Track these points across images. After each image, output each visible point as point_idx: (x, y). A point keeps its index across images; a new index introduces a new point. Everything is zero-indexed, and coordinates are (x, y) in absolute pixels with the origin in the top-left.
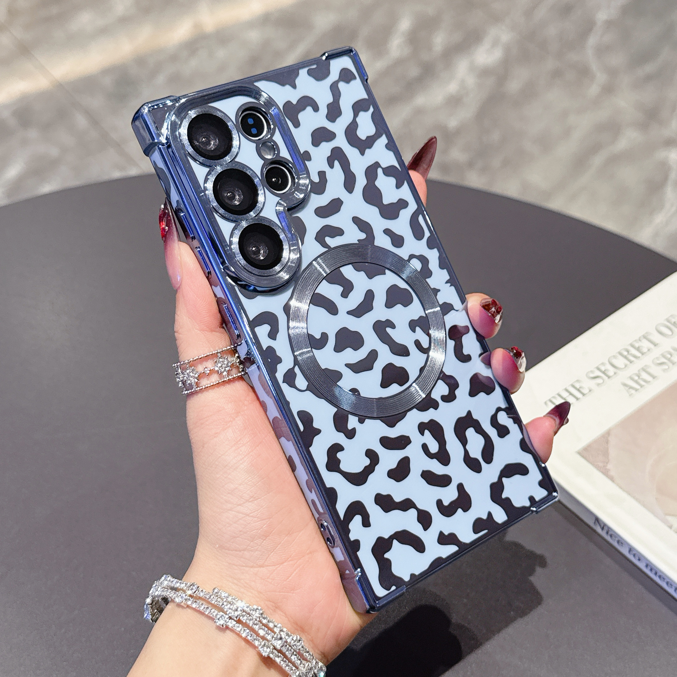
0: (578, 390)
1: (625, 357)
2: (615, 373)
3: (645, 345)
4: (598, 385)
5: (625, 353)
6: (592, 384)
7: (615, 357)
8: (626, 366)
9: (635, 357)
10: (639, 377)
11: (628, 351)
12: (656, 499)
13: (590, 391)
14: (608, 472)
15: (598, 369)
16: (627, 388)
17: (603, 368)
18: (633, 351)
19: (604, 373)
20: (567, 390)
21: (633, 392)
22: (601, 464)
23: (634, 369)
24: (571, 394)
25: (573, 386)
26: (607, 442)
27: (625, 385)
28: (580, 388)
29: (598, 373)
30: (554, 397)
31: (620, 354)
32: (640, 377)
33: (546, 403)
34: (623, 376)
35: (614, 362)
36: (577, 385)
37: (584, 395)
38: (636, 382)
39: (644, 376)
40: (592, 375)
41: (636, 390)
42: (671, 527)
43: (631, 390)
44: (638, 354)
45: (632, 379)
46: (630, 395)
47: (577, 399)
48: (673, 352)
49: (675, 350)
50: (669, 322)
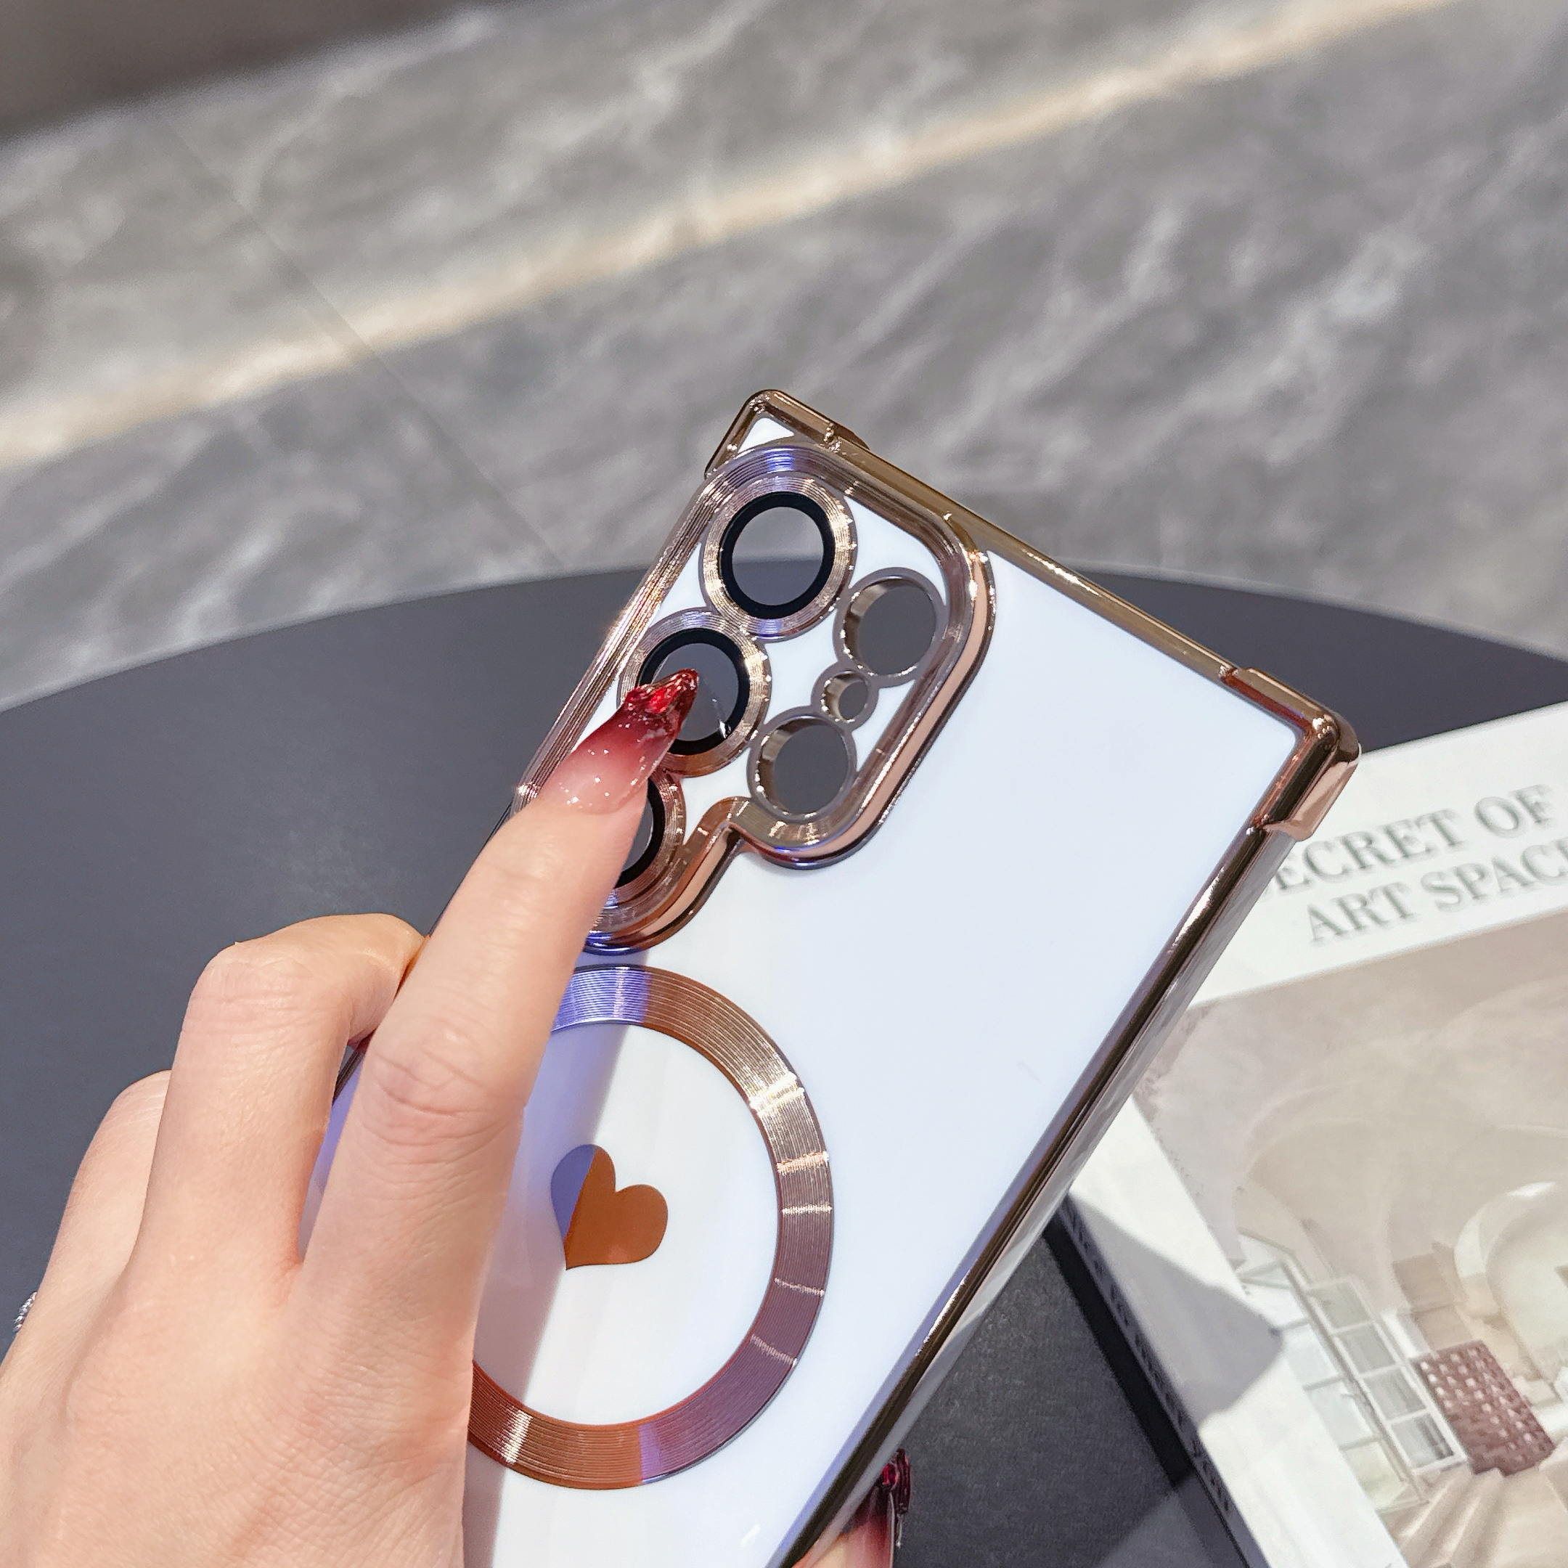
1: (1355, 854)
2: (1307, 882)
3: (1429, 835)
5: (1359, 844)
8: (1345, 871)
9: (1382, 858)
10: (1364, 903)
11: (1370, 841)
12: (1239, 1189)
16: (1317, 922)
18: (1384, 845)
21: (1327, 933)
23: (1360, 883)
26: (1191, 1030)
27: (1315, 913)
31: (1347, 843)
34: (1323, 895)
35: (1322, 858)
38: (1351, 915)
39: (1382, 907)
41: (1339, 932)
43: (1324, 929)
44: (1394, 854)
45: (1342, 904)
46: (1316, 939)
48: (1490, 867)
49: (1500, 865)
50: (1521, 798)
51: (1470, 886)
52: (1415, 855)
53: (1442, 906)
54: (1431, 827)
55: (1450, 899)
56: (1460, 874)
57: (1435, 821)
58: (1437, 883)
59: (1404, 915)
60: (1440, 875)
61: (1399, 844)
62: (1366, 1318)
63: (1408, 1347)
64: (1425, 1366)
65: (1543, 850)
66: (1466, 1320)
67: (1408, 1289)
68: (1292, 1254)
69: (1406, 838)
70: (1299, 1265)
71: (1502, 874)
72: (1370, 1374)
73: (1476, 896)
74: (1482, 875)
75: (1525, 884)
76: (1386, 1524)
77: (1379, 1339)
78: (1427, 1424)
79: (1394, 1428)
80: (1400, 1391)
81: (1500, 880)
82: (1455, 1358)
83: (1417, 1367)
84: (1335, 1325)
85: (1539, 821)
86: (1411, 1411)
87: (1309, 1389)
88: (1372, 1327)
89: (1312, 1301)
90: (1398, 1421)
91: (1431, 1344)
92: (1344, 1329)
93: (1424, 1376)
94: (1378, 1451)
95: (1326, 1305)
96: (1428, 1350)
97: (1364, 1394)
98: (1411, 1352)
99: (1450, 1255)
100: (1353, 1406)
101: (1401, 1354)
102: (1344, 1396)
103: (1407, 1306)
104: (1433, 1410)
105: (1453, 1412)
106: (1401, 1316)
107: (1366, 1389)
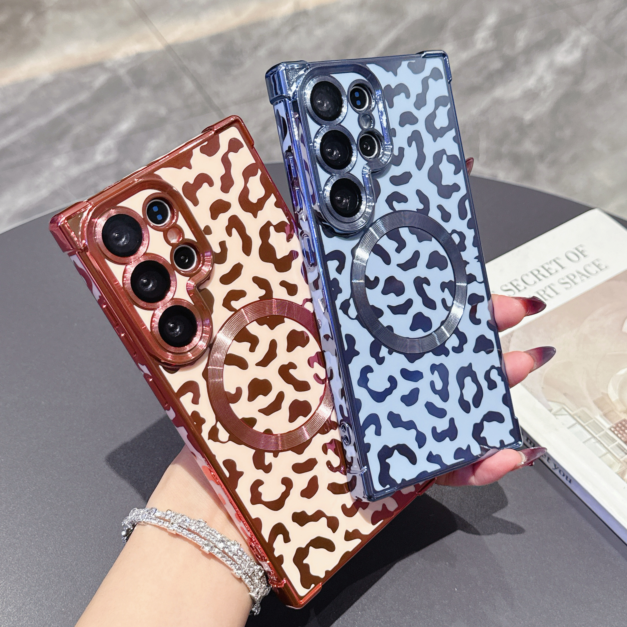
1: (536, 276)
2: (525, 288)
3: (554, 267)
5: (536, 273)
7: (527, 275)
8: (535, 282)
9: (544, 276)
10: (544, 292)
11: (539, 271)
12: (543, 388)
15: (511, 283)
17: (515, 283)
18: (543, 272)
19: (515, 287)
23: (541, 286)
31: (532, 273)
35: (525, 278)
38: (542, 296)
39: (549, 291)
40: (506, 288)
42: (550, 411)
44: (547, 274)
45: (538, 293)
48: (576, 274)
49: (578, 273)
50: (577, 249)
51: (572, 281)
52: (553, 274)
53: (567, 289)
54: (554, 263)
55: (568, 286)
56: (568, 277)
57: (554, 261)
58: (562, 281)
59: (557, 294)
60: (563, 279)
61: (547, 271)
62: (592, 419)
63: (606, 425)
64: (613, 429)
65: (589, 265)
66: (618, 413)
67: (599, 408)
68: (564, 404)
69: (549, 268)
70: (568, 407)
71: (580, 275)
72: (599, 435)
73: (575, 284)
74: (575, 276)
75: (588, 277)
76: (619, 476)
77: (597, 424)
78: (619, 445)
79: (611, 448)
80: (608, 438)
81: (580, 278)
82: (620, 425)
83: (610, 429)
84: (585, 423)
85: (585, 256)
86: (614, 443)
87: (584, 442)
88: (594, 421)
89: (575, 417)
90: (611, 446)
91: (612, 422)
92: (587, 423)
93: (613, 432)
94: (609, 455)
95: (579, 417)
96: (612, 425)
97: (599, 441)
98: (608, 426)
99: (607, 395)
100: (598, 445)
101: (605, 427)
102: (594, 442)
103: (601, 413)
104: (619, 441)
105: (625, 441)
106: (601, 416)
107: (599, 439)
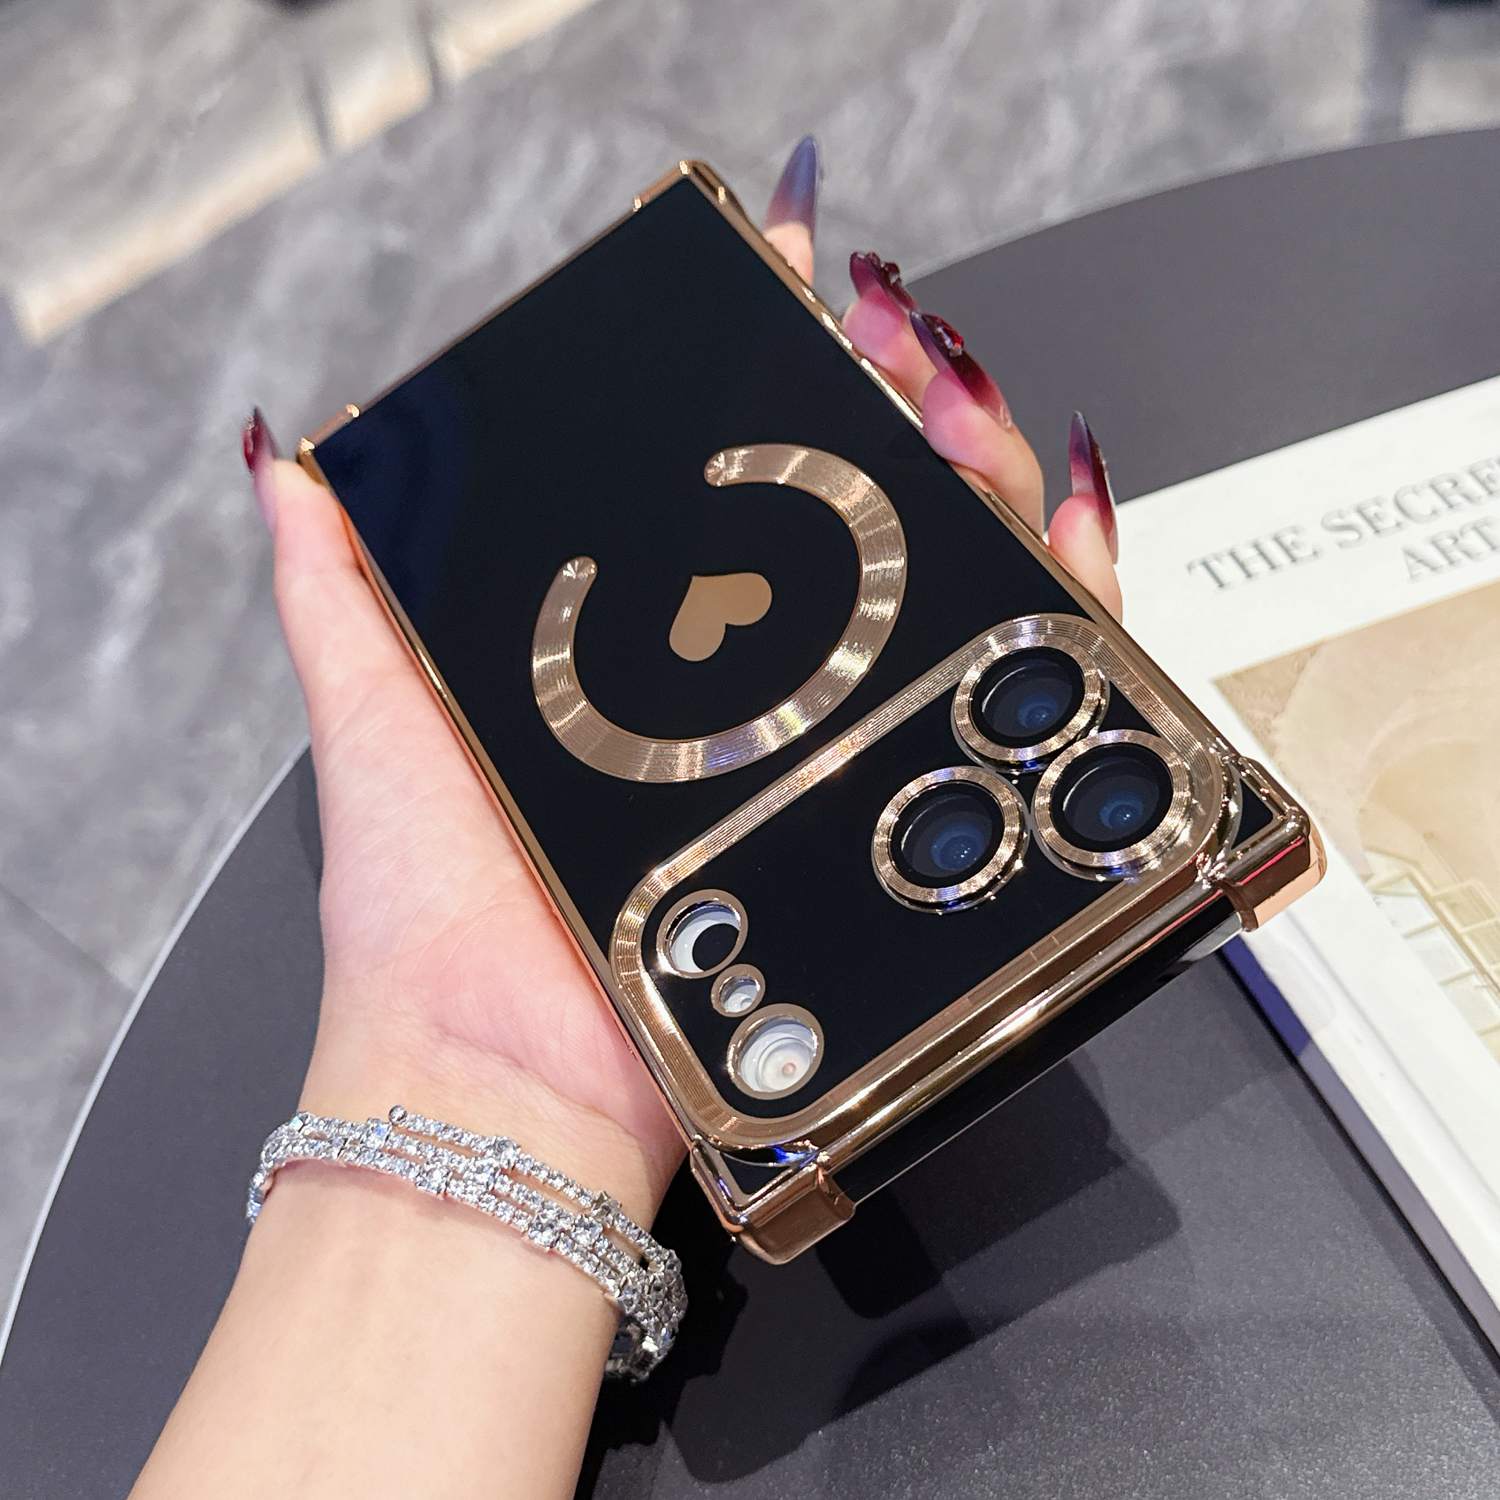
0: (1286, 550)
1: (1443, 496)
2: (1398, 525)
4: (1341, 545)
5: (1446, 487)
6: (1328, 540)
7: (1415, 491)
8: (1434, 512)
9: (1468, 497)
10: (1456, 540)
11: (1455, 484)
12: (1362, 811)
13: (1315, 553)
14: (1269, 731)
15: (1360, 511)
16: (1412, 561)
17: (1372, 510)
18: (1470, 484)
19: (1370, 522)
20: (1257, 546)
21: (1424, 570)
22: (1259, 714)
23: (1449, 522)
24: (1262, 554)
25: (1277, 539)
26: (1301, 670)
27: (1409, 554)
28: (1293, 543)
29: (1356, 519)
30: (1217, 558)
31: (1433, 486)
32: (1461, 541)
33: (1190, 568)
34: (1416, 536)
35: (1410, 501)
36: (1288, 539)
37: (1294, 560)
38: (1443, 552)
39: (1472, 541)
40: (1338, 521)
41: (1434, 569)
42: (1366, 878)
43: (1420, 565)
44: (1478, 490)
45: (1435, 543)
46: (1412, 577)
47: (1273, 567)
59: (1494, 547)
61: (1483, 483)
62: (1491, 915)
68: (1416, 864)
69: (1489, 477)
70: (1424, 874)
84: (1464, 925)
87: (1444, 984)
89: (1441, 905)
92: (1472, 927)
95: (1453, 907)
97: (1495, 985)
100: (1487, 996)
102: (1477, 987)
